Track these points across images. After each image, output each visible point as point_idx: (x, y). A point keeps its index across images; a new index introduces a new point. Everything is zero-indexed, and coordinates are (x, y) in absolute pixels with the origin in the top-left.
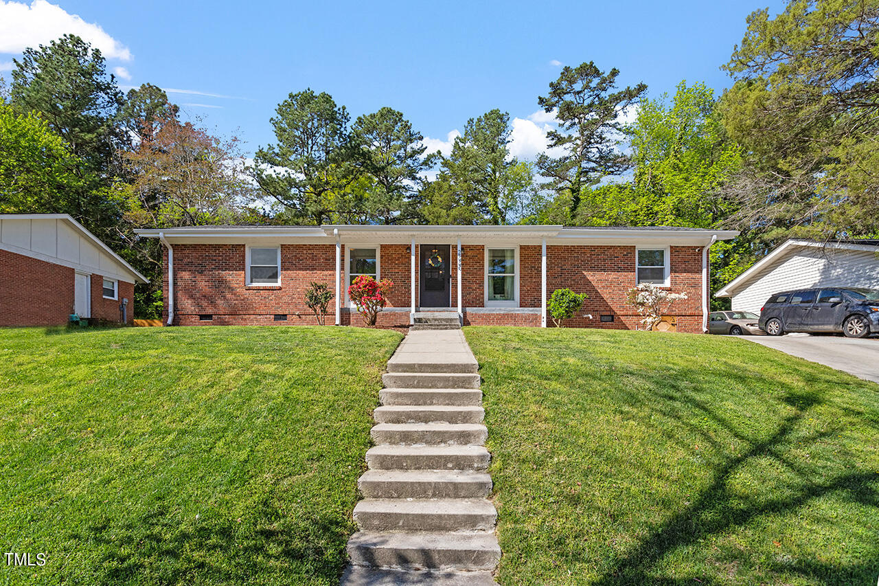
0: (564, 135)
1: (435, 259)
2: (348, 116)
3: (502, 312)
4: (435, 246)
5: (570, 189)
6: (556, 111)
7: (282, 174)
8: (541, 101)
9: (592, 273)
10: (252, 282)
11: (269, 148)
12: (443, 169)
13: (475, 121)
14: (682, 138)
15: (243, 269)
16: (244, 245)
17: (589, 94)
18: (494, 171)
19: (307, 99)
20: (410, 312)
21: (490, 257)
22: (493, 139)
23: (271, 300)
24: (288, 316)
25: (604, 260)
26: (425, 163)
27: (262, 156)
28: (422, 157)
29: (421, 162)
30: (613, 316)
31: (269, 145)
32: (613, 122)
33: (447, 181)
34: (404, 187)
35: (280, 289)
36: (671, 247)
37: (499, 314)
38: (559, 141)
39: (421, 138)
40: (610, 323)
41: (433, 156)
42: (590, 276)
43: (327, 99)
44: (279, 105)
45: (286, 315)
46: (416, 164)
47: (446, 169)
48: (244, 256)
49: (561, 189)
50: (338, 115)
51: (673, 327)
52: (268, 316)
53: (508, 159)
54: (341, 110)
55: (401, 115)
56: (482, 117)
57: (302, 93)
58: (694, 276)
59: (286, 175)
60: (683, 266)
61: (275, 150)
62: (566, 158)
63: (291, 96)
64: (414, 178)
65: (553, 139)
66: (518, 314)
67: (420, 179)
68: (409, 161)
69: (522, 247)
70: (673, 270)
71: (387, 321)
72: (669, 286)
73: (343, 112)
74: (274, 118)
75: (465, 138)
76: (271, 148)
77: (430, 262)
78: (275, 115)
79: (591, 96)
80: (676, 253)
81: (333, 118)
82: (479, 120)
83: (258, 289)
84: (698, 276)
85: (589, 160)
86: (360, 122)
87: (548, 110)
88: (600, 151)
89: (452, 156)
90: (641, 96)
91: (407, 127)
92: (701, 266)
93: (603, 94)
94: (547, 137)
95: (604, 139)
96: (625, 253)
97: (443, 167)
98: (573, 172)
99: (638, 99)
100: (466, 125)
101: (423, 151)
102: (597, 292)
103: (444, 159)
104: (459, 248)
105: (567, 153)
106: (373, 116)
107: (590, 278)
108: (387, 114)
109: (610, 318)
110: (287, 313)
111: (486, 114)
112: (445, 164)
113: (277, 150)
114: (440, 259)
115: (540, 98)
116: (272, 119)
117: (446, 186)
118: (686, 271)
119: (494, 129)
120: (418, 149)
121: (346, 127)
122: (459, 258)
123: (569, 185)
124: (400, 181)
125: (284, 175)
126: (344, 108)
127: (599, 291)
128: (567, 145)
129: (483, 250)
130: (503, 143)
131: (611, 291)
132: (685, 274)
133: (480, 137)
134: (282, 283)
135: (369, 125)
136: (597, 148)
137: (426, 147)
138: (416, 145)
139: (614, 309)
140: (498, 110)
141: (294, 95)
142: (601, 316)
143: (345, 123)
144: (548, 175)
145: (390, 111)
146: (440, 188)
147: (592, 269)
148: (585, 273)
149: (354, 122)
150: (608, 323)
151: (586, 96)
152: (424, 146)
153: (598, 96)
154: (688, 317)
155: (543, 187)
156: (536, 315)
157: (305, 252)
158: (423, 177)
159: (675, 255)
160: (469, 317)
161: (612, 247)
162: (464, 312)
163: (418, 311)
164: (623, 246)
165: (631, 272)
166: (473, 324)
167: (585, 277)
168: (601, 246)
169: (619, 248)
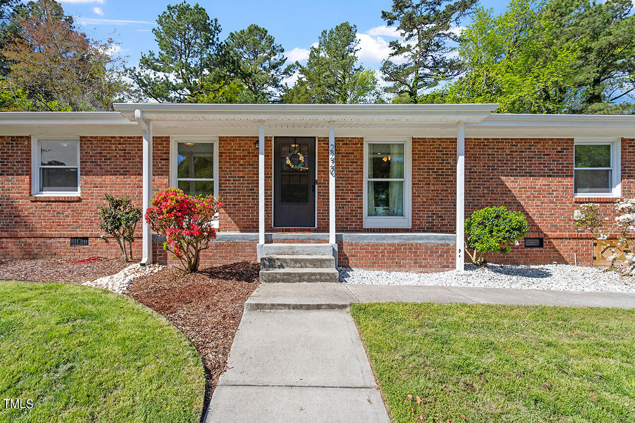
0: (404, 45)
1: (294, 158)
2: (220, 28)
3: (396, 242)
4: (295, 139)
5: (409, 92)
6: (397, 23)
7: (161, 78)
8: (384, 15)
9: (512, 178)
10: (41, 190)
11: (150, 55)
12: (301, 76)
13: (328, 32)
14: (517, 41)
16: (29, 138)
17: (426, 8)
18: (344, 78)
19: (183, 10)
20: (257, 240)
21: (370, 153)
22: (344, 47)
23: (67, 216)
24: (90, 240)
25: (531, 158)
26: (286, 73)
27: (146, 62)
28: (283, 68)
29: (282, 72)
30: (541, 239)
31: (150, 52)
32: (448, 32)
33: (304, 85)
34: (269, 94)
35: (79, 200)
36: (623, 140)
37: (392, 245)
38: (399, 49)
39: (282, 51)
40: (538, 249)
41: (293, 66)
42: (509, 182)
43: (200, 11)
44: (159, 16)
45: (87, 238)
46: (278, 73)
47: (303, 76)
48: (29, 153)
49: (402, 92)
50: (211, 27)
51: (625, 255)
52: (62, 240)
53: (356, 65)
54: (214, 22)
55: (266, 31)
56: (334, 30)
57: (179, 5)
59: (165, 78)
61: (154, 56)
62: (405, 66)
63: (169, 8)
64: (277, 86)
65: (394, 48)
66: (420, 244)
67: (282, 86)
68: (273, 72)
69: (415, 141)
70: (625, 174)
71: (223, 254)
72: (620, 196)
73: (216, 24)
74: (156, 29)
75: (319, 49)
76: (152, 54)
77: (288, 162)
78: (156, 25)
79: (427, 9)
80: (630, 149)
81: (206, 28)
82: (331, 32)
83: (48, 201)
85: (425, 67)
86: (232, 36)
87: (390, 24)
88: (434, 59)
89: (308, 64)
90: (473, 7)
91: (271, 40)
93: (438, 8)
94: (390, 47)
95: (440, 46)
96: (559, 149)
97: (301, 74)
98: (412, 77)
99: (470, 11)
100: (321, 36)
101: (283, 61)
102: (520, 205)
103: (301, 67)
104: (332, 142)
105: (406, 61)
106: (242, 32)
107: (509, 185)
108: (254, 30)
109: (538, 242)
110: (88, 234)
111: (337, 27)
112: (302, 71)
113: (157, 57)
114: (301, 158)
115: (383, 12)
116: (154, 30)
117: (303, 90)
119: (344, 39)
120: (280, 60)
121: (218, 38)
122: (332, 157)
123: (407, 88)
124: (266, 89)
125: (162, 79)
126: (216, 20)
127: (522, 203)
128: (406, 54)
129: (362, 144)
130: (351, 51)
131: (539, 203)
133: (333, 46)
134: (82, 193)
135: (239, 39)
136: (432, 56)
137: (287, 58)
138: (278, 57)
139: (544, 229)
140: (347, 22)
141: (172, 6)
142: (525, 239)
143: (218, 33)
144: (390, 80)
145: (256, 28)
146: (298, 92)
147: (513, 173)
148: (503, 178)
149: (227, 37)
150: (535, 249)
151: (423, 10)
152: (285, 58)
153: (433, 9)
155: (386, 90)
156: (448, 245)
157: (113, 147)
158: (284, 85)
159: (629, 152)
160: (346, 250)
161: (542, 139)
162: (339, 241)
163: (268, 240)
164: (557, 139)
165: (567, 176)
166: (352, 261)
167: (503, 184)
168: (526, 139)
169: (550, 142)
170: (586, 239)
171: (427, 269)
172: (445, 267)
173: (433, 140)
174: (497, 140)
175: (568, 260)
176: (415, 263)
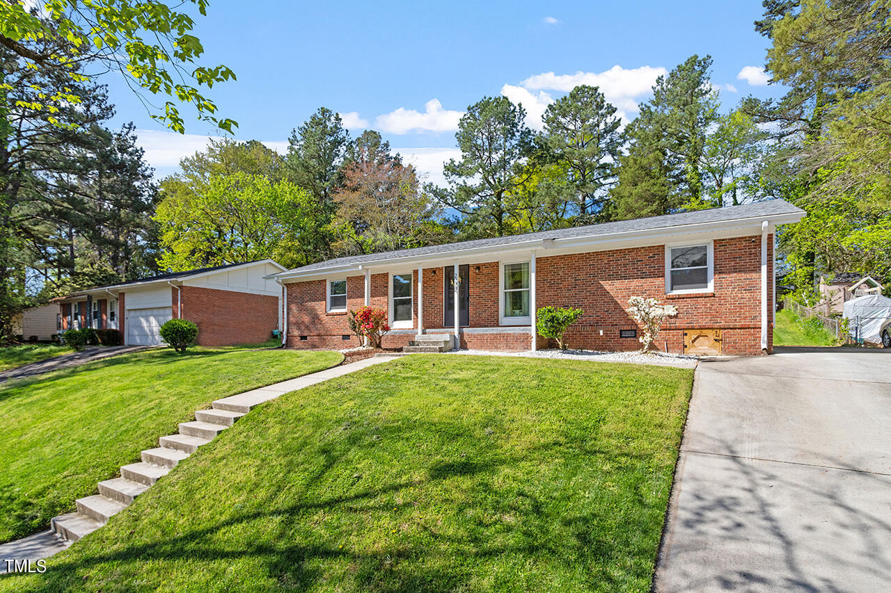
3: (495, 333)
9: (610, 282)
15: (325, 300)
16: (325, 280)
19: (485, 105)
20: (417, 334)
21: (506, 272)
25: (625, 265)
30: (635, 330)
35: (346, 314)
36: (716, 241)
37: (493, 334)
40: (633, 339)
42: (607, 285)
45: (349, 336)
48: (325, 289)
51: (717, 344)
52: (338, 336)
58: (748, 276)
60: (733, 263)
66: (509, 334)
70: (718, 271)
72: (713, 291)
80: (722, 248)
83: (333, 315)
84: (754, 275)
92: (760, 262)
96: (651, 255)
102: (616, 303)
104: (457, 271)
107: (607, 287)
109: (633, 332)
110: (350, 333)
118: (736, 270)
127: (619, 302)
129: (497, 266)
132: (735, 274)
134: (348, 310)
139: (637, 322)
142: (621, 331)
147: (609, 278)
148: (602, 283)
150: (629, 339)
154: (739, 331)
159: (720, 251)
160: (466, 338)
161: (635, 249)
162: (461, 334)
163: (424, 333)
164: (649, 247)
165: (658, 277)
166: (469, 345)
167: (602, 287)
168: (621, 250)
169: (643, 250)
170: (675, 330)
171: (513, 350)
172: (525, 349)
173: (547, 258)
174: (597, 253)
175: (659, 348)
176: (507, 346)
